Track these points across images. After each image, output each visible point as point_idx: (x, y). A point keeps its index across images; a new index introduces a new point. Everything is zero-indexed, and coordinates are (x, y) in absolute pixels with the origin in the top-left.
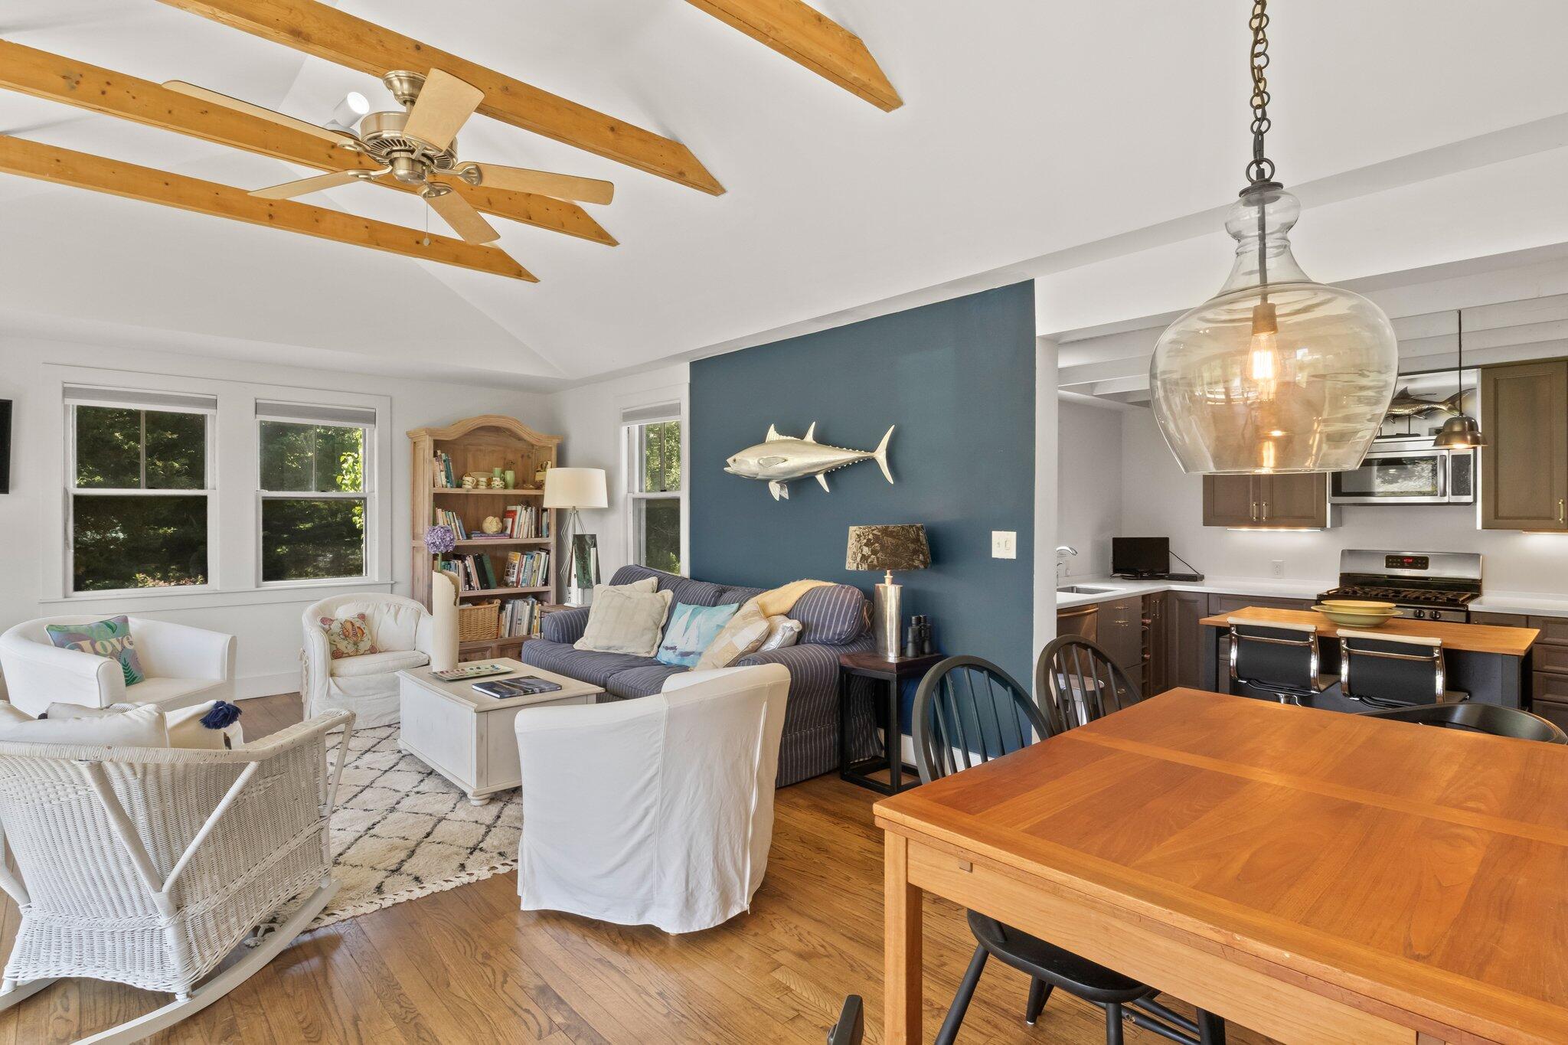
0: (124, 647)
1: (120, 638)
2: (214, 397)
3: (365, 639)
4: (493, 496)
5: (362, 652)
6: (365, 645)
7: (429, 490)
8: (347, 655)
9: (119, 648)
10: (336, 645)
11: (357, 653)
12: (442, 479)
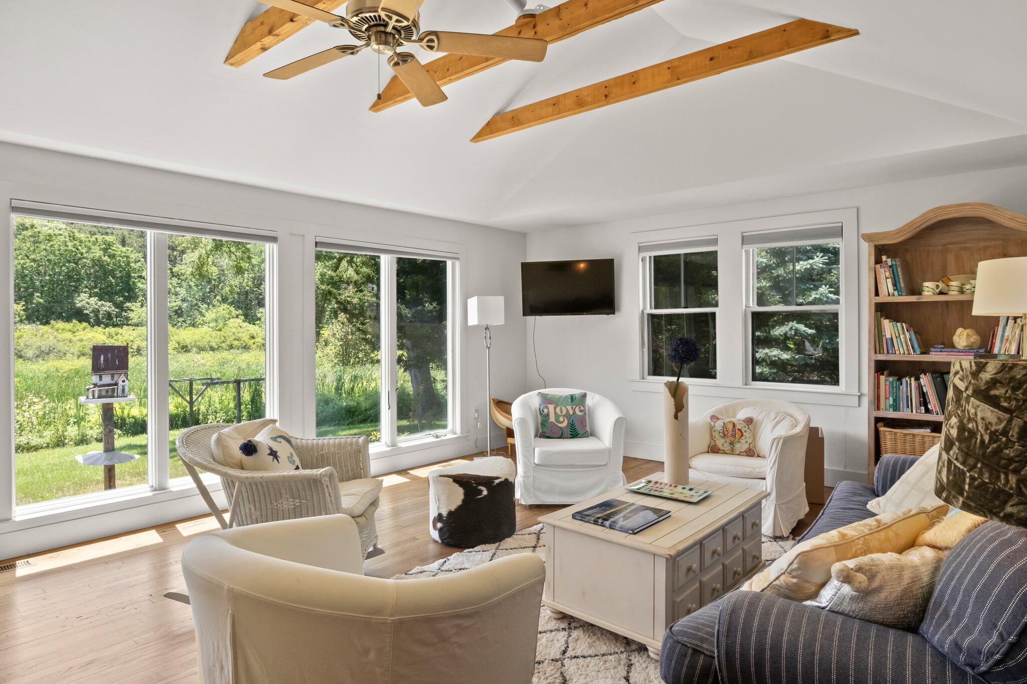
0: (574, 413)
1: (574, 407)
2: (716, 237)
3: (743, 441)
4: (947, 303)
5: (738, 453)
6: (742, 446)
7: (870, 299)
8: (723, 452)
9: (571, 413)
10: (715, 441)
11: (732, 452)
12: (886, 286)
